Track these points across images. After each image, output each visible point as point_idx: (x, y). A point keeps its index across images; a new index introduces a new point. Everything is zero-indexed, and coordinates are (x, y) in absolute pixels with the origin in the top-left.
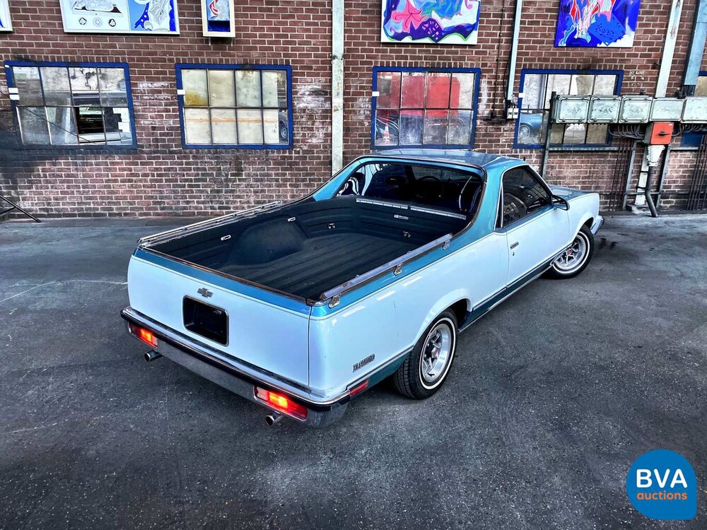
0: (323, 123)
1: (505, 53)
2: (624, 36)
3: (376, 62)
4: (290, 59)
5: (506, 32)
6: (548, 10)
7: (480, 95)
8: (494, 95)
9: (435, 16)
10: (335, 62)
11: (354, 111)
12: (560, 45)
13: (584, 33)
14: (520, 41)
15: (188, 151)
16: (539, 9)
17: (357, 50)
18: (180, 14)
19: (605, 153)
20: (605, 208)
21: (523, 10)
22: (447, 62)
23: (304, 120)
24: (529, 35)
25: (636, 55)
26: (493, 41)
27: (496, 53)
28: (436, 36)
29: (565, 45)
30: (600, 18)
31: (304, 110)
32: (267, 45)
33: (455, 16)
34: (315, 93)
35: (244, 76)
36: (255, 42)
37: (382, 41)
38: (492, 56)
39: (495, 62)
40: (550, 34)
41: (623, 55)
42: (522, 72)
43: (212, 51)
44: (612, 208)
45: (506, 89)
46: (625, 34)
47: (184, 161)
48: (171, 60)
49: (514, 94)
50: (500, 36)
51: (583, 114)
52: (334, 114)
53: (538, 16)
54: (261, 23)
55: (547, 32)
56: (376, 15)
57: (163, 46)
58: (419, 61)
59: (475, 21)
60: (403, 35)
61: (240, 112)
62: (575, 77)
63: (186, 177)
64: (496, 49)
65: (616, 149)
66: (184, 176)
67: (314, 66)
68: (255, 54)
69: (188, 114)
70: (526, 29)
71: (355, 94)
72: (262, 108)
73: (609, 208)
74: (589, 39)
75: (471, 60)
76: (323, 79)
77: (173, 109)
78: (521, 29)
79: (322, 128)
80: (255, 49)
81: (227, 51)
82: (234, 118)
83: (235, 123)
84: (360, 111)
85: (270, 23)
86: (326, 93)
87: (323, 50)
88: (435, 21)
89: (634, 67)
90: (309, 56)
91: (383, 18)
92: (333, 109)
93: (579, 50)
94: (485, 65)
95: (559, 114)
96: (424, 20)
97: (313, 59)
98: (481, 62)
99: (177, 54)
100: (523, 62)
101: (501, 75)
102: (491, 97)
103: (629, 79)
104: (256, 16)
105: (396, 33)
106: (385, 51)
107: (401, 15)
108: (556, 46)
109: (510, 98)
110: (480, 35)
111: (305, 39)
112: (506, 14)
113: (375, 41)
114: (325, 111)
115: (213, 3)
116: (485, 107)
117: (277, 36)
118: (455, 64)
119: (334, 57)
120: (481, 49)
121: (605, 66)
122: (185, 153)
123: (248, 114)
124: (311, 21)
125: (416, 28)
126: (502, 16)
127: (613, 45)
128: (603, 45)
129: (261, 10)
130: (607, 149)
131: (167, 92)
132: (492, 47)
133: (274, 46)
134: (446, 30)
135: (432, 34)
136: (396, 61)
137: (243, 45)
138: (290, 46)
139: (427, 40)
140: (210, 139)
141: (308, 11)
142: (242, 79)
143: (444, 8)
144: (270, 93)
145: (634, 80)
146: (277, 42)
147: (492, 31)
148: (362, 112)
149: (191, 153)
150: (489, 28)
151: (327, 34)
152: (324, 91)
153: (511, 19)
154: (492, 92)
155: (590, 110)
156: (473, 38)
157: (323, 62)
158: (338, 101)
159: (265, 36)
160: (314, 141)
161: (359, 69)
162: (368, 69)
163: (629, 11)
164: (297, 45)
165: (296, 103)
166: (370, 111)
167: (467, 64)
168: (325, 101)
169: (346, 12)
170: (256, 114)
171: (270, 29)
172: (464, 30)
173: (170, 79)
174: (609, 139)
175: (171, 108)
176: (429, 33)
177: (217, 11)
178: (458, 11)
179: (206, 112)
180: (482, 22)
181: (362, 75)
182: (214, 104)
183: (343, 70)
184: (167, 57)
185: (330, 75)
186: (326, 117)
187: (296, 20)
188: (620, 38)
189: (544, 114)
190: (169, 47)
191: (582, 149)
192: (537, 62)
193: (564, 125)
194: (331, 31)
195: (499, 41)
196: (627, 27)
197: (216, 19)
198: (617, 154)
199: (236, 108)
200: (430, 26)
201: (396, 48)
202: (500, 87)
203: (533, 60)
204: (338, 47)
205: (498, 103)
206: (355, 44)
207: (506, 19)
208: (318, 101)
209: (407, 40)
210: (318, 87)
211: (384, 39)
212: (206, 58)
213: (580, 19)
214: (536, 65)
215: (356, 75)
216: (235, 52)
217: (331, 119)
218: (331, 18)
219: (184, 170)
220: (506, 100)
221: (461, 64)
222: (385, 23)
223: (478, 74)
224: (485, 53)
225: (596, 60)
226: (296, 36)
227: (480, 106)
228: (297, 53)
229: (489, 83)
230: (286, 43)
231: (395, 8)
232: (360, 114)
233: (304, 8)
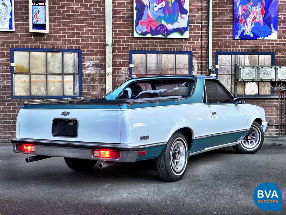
0: (100, 82)
1: (205, 43)
2: (272, 34)
3: (131, 48)
4: (81, 46)
5: (204, 31)
6: (227, 20)
7: (193, 66)
8: (201, 66)
9: (164, 23)
10: (107, 48)
11: (119, 75)
12: (236, 38)
13: (249, 32)
14: (213, 37)
15: (14, 100)
16: (222, 20)
17: (120, 41)
18: (15, 21)
19: (271, 100)
20: (277, 134)
21: (213, 20)
22: (172, 48)
23: (88, 81)
24: (218, 33)
25: (280, 44)
26: (198, 36)
27: (200, 43)
28: (165, 34)
29: (239, 38)
30: (257, 24)
31: (88, 75)
32: (67, 38)
33: (175, 23)
34: (95, 65)
35: (52, 56)
36: (60, 36)
37: (134, 36)
38: (198, 45)
39: (200, 48)
40: (229, 33)
41: (273, 44)
42: (217, 53)
43: (34, 41)
44: (281, 134)
45: (208, 63)
46: (272, 32)
47: (12, 106)
48: (8, 46)
49: (212, 66)
50: (201, 34)
51: (254, 76)
52: (107, 77)
53: (222, 23)
54: (63, 26)
55: (228, 32)
56: (130, 23)
57: (4, 38)
58: (156, 48)
59: (187, 26)
60: (147, 33)
61: (49, 76)
62: (247, 56)
63: (12, 117)
64: (200, 41)
65: (277, 97)
66: (11, 116)
67: (95, 50)
68: (60, 44)
69: (16, 77)
70: (216, 30)
71: (119, 66)
72: (63, 74)
73: (279, 134)
74: (252, 35)
75: (186, 47)
76: (100, 57)
77: (7, 74)
78: (213, 30)
79: (99, 85)
80: (60, 40)
81: (43, 41)
82: (45, 80)
83: (46, 83)
84: (122, 75)
85: (69, 26)
86: (102, 65)
87: (100, 41)
88: (164, 26)
89: (280, 51)
90: (92, 44)
91: (135, 24)
92: (106, 74)
93: (247, 41)
94: (194, 50)
95: (240, 76)
96: (157, 25)
97: (94, 46)
98: (192, 48)
99: (12, 43)
100: (216, 48)
101: (204, 55)
102: (200, 68)
103: (278, 57)
104: (61, 22)
105: (142, 32)
106: (136, 42)
107: (145, 23)
108: (234, 39)
109: (210, 68)
110: (190, 33)
111: (89, 35)
112: (204, 22)
113: (130, 36)
114: (102, 76)
115: (36, 14)
116: (196, 73)
117: (73, 33)
118: (177, 49)
119: (107, 45)
120: (191, 41)
121: (264, 50)
122: (13, 101)
123: (54, 78)
124: (93, 25)
125: (153, 29)
126: (201, 23)
127: (266, 38)
128: (260, 38)
129: (64, 19)
130: (272, 97)
131: (4, 64)
132: (198, 40)
133: (71, 39)
134: (171, 30)
135: (162, 33)
136: (143, 48)
137: (52, 38)
138: (81, 39)
139: (160, 36)
140: (29, 93)
141: (91, 20)
142: (51, 57)
143: (169, 19)
144: (68, 65)
145: (281, 58)
146: (74, 37)
147: (197, 31)
148: (124, 76)
149: (16, 101)
150: (195, 30)
151: (102, 32)
152: (101, 64)
153: (207, 25)
154: (200, 65)
155: (258, 74)
156: (186, 35)
157: (100, 48)
158: (109, 70)
159: (66, 33)
160: (95, 93)
161: (121, 52)
162: (127, 52)
163: (272, 20)
164: (85, 39)
165: (84, 71)
166: (128, 75)
167: (184, 49)
168: (102, 69)
169: (113, 21)
170: (59, 78)
171: (69, 29)
172: (181, 31)
173: (7, 57)
174: (272, 91)
175: (6, 74)
176: (161, 32)
177: (38, 18)
178: (177, 20)
179: (28, 76)
180: (191, 26)
181: (123, 55)
182: (33, 72)
183: (112, 52)
184: (6, 44)
185: (105, 55)
186: (102, 79)
187: (84, 24)
188: (270, 35)
189: (232, 77)
190: (7, 38)
191: (257, 97)
192: (224, 48)
193: (244, 83)
194: (105, 31)
195: (201, 37)
196: (273, 29)
197: (37, 23)
198: (278, 100)
199: (47, 74)
200: (161, 28)
201: (142, 40)
202: (204, 62)
203: (222, 47)
204: (109, 40)
205: (204, 71)
206: (119, 38)
207: (204, 25)
208: (97, 70)
209: (149, 36)
210: (97, 62)
211: (136, 35)
212: (29, 45)
213: (246, 25)
214: (224, 50)
215: (120, 55)
216: (48, 42)
217: (105, 80)
218: (105, 24)
219: (11, 112)
220: (209, 69)
221: (180, 49)
222: (136, 27)
223: (191, 55)
224: (194, 43)
225: (257, 47)
226: (84, 34)
227: (194, 73)
228: (85, 43)
229: (198, 60)
230: (78, 37)
231: (141, 19)
232: (123, 77)
233: (89, 18)
